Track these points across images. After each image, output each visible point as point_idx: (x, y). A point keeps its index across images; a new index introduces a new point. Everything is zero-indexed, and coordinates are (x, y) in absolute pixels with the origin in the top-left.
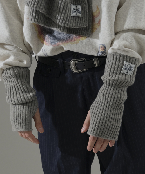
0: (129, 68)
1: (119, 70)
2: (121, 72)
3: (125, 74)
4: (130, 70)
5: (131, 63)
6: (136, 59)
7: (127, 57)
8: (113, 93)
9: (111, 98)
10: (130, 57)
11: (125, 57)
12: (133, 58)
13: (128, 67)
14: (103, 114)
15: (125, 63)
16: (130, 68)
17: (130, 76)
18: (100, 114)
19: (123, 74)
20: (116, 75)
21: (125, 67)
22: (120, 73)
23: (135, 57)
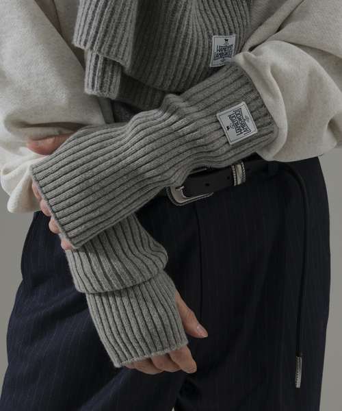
0: (240, 125)
1: (218, 106)
2: (218, 115)
3: (221, 128)
4: (239, 131)
5: (255, 120)
6: (272, 122)
7: (257, 98)
8: (154, 141)
9: (142, 147)
10: (263, 105)
11: (253, 96)
12: (267, 114)
13: (240, 119)
14: (95, 161)
15: (243, 106)
16: (243, 125)
17: (228, 142)
18: (88, 157)
19: (218, 121)
20: (202, 110)
21: (232, 113)
22: (213, 114)
23: (273, 114)
